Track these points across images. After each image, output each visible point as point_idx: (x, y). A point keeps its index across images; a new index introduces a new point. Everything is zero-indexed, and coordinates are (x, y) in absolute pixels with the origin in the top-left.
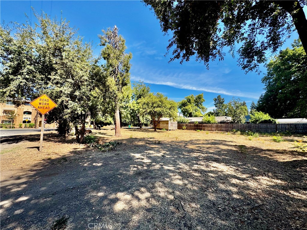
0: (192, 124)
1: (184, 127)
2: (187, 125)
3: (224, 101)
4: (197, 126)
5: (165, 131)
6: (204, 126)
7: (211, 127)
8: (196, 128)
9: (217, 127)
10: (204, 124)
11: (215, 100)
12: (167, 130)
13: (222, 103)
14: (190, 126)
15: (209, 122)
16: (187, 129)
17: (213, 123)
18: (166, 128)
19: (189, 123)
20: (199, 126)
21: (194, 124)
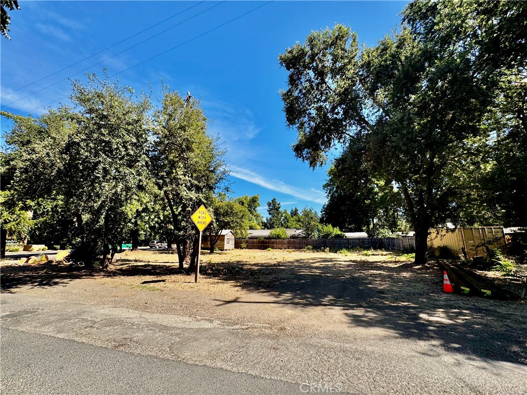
0: (255, 240)
1: (244, 245)
2: (247, 242)
3: (280, 207)
4: (263, 242)
5: (218, 252)
6: (273, 243)
7: (282, 243)
8: (261, 246)
9: (289, 243)
10: (273, 240)
11: (269, 204)
12: (222, 250)
13: (277, 209)
14: (253, 243)
15: (278, 237)
16: (248, 247)
17: (284, 239)
18: (219, 246)
19: (250, 238)
20: (266, 243)
21: (257, 240)
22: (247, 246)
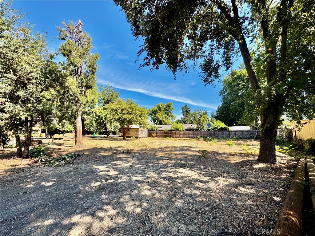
0: (161, 132)
1: (154, 135)
2: (157, 133)
3: (190, 110)
4: (167, 133)
5: (134, 139)
6: (173, 134)
7: (179, 134)
9: (184, 134)
11: (183, 109)
12: (137, 138)
15: (177, 129)
17: (181, 131)
18: (135, 136)
19: (159, 130)
20: (169, 133)
21: (163, 131)
22: (157, 136)
